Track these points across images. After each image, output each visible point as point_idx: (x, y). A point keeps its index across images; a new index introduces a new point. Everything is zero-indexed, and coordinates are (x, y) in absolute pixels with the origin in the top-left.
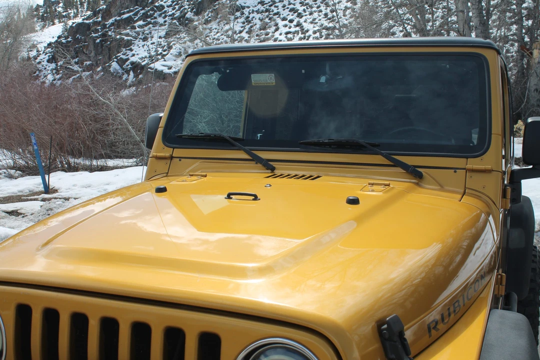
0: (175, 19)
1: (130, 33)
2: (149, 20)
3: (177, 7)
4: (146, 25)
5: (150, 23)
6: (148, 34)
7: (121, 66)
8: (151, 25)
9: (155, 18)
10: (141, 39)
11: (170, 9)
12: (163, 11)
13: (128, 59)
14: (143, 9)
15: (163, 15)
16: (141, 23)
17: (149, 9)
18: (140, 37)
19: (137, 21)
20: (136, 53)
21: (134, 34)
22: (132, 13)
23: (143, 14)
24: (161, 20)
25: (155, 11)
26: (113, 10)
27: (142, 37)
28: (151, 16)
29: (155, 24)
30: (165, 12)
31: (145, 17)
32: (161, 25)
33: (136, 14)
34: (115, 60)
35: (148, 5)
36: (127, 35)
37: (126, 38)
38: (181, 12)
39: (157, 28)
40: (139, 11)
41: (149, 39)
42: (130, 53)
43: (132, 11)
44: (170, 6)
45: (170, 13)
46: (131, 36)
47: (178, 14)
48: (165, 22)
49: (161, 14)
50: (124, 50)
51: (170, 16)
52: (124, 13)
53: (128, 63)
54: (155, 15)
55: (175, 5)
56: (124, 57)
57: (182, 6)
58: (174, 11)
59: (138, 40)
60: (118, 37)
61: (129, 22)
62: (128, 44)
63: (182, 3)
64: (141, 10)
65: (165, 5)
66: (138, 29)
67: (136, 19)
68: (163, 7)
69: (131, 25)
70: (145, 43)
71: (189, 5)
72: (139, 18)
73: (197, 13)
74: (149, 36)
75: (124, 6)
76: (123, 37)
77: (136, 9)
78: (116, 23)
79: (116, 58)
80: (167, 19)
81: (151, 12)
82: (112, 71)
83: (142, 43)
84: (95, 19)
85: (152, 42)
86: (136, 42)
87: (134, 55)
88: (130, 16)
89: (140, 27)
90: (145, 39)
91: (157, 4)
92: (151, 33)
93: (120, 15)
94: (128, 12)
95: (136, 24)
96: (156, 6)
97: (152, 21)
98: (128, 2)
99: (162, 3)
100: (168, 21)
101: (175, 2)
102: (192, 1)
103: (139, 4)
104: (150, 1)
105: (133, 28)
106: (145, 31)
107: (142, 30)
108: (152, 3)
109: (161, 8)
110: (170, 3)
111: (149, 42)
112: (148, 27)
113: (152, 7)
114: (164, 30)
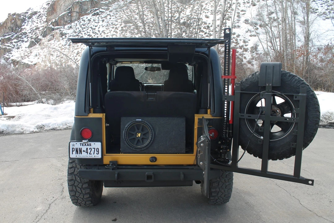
0: (33, 39)
1: (10, 45)
2: (20, 39)
3: (34, 33)
4: (19, 41)
5: (21, 41)
6: (19, 46)
7: (6, 62)
8: (21, 42)
9: (23, 38)
10: (16, 48)
11: (30, 34)
12: (27, 35)
13: (9, 58)
14: (16, 34)
15: (27, 37)
16: (16, 40)
17: (19, 34)
18: (15, 47)
19: (13, 39)
20: (14, 55)
21: (13, 46)
22: (10, 36)
23: (17, 36)
24: (25, 39)
25: (23, 35)
27: (17, 47)
28: (20, 37)
29: (23, 41)
30: (28, 35)
31: (17, 37)
32: (26, 42)
33: (12, 36)
34: (3, 58)
35: (19, 32)
36: (9, 46)
37: (8, 48)
38: (36, 36)
39: (23, 43)
40: (14, 35)
41: (20, 48)
42: (11, 55)
43: (10, 35)
44: (30, 33)
45: (30, 36)
46: (11, 47)
47: (34, 37)
48: (28, 40)
49: (26, 36)
50: (7, 53)
51: (30, 37)
52: (6, 36)
53: (9, 60)
54: (22, 37)
55: (33, 32)
56: (8, 57)
57: (36, 33)
58: (32, 35)
59: (14, 49)
60: (4, 47)
61: (9, 39)
62: (9, 51)
63: (36, 31)
64: (15, 34)
65: (27, 32)
66: (14, 44)
67: (12, 39)
68: (26, 33)
69: (10, 41)
70: (18, 50)
71: (40, 32)
72: (14, 38)
73: (44, 36)
74: (20, 47)
75: (6, 32)
76: (6, 47)
77: (12, 34)
78: (2, 40)
79: (3, 57)
80: (29, 39)
81: (20, 35)
82: (2, 64)
83: (16, 50)
85: (22, 50)
86: (14, 50)
87: (13, 56)
88: (9, 37)
89: (15, 42)
90: (18, 48)
91: (23, 32)
92: (21, 45)
93: (4, 36)
94: (8, 35)
95: (13, 41)
96: (22, 33)
97: (21, 40)
98: (8, 30)
99: (26, 31)
100: (29, 40)
101: (32, 31)
102: (41, 30)
103: (13, 31)
104: (19, 30)
105: (12, 43)
106: (18, 44)
107: (16, 44)
108: (21, 31)
109: (25, 33)
110: (30, 31)
111: (20, 50)
112: (19, 43)
113: (21, 33)
114: (28, 44)
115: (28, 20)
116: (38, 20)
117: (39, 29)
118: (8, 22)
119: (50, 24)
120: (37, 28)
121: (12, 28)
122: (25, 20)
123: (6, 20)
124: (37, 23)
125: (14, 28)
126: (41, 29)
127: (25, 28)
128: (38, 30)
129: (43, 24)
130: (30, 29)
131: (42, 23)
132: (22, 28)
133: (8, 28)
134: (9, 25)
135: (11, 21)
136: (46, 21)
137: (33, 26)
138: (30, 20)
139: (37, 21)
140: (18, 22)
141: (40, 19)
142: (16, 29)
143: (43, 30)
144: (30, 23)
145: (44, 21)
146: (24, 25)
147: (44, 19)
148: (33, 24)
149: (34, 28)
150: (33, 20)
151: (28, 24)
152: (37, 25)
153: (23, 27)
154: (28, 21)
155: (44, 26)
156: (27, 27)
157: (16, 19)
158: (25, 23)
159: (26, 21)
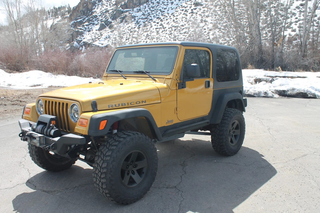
0: (103, 21)
1: (82, 28)
2: (91, 22)
3: (103, 16)
4: (90, 24)
5: (91, 24)
6: (90, 29)
7: (79, 44)
8: (91, 25)
9: (94, 21)
10: (87, 31)
11: (100, 17)
12: (97, 18)
13: (82, 41)
14: (87, 17)
15: (97, 20)
16: (87, 23)
17: (90, 17)
18: (87, 30)
20: (85, 38)
21: (84, 29)
22: (82, 19)
23: (88, 19)
24: (96, 22)
25: (93, 18)
26: (72, 17)
27: (88, 30)
28: (91, 20)
29: (93, 24)
30: (98, 18)
31: (89, 21)
32: (96, 25)
33: (84, 19)
34: (76, 41)
35: (89, 15)
36: (81, 29)
37: (80, 31)
38: (106, 18)
39: (94, 26)
40: (85, 18)
41: (91, 31)
42: (83, 38)
44: (100, 16)
45: (100, 19)
46: (83, 30)
47: (104, 19)
48: (98, 23)
49: (96, 19)
50: (80, 36)
51: (100, 20)
52: (78, 19)
53: (82, 42)
54: (93, 20)
55: (102, 15)
56: (80, 39)
57: (106, 16)
58: (102, 18)
59: (86, 31)
60: (77, 30)
61: (81, 23)
62: (81, 34)
63: (106, 14)
64: (86, 17)
65: (98, 15)
66: (85, 27)
67: (84, 22)
69: (82, 25)
70: (90, 33)
71: (109, 15)
72: (86, 21)
73: (113, 19)
74: (91, 29)
75: (78, 16)
76: (79, 30)
77: (84, 17)
78: (75, 23)
79: (76, 40)
80: (99, 21)
81: (91, 18)
82: (75, 46)
83: (88, 33)
84: (64, 22)
85: (92, 32)
86: (85, 32)
87: (84, 38)
88: (81, 20)
89: (86, 25)
90: (89, 31)
91: (94, 15)
92: (92, 28)
93: (76, 20)
94: (80, 18)
95: (85, 24)
96: (93, 16)
98: (80, 13)
99: (96, 14)
100: (100, 23)
101: (102, 13)
102: (110, 13)
103: (85, 14)
104: (90, 13)
105: (83, 26)
106: (89, 27)
107: (88, 27)
108: (91, 14)
109: (96, 16)
110: (100, 14)
111: (91, 32)
112: (90, 25)
113: (91, 16)
114: (98, 27)
115: (98, 3)
116: (107, 3)
117: (109, 11)
118: (81, 6)
119: (119, 7)
120: (107, 11)
121: (84, 11)
122: (96, 3)
123: (79, 4)
124: (107, 6)
125: (86, 12)
126: (110, 11)
127: (95, 12)
128: (108, 13)
129: (113, 7)
130: (100, 12)
131: (111, 6)
132: (92, 11)
133: (80, 12)
134: (81, 8)
135: (83, 5)
136: (115, 4)
137: (103, 9)
138: (100, 3)
139: (106, 5)
140: (89, 5)
141: (110, 2)
142: (87, 12)
143: (112, 13)
144: (100, 6)
145: (113, 4)
146: (94, 9)
147: (114, 2)
148: (103, 7)
149: (104, 11)
150: (103, 3)
151: (98, 7)
152: (107, 7)
153: (94, 11)
154: (98, 5)
155: (113, 9)
156: (97, 11)
157: (87, 3)
158: (96, 6)
159: (96, 5)
